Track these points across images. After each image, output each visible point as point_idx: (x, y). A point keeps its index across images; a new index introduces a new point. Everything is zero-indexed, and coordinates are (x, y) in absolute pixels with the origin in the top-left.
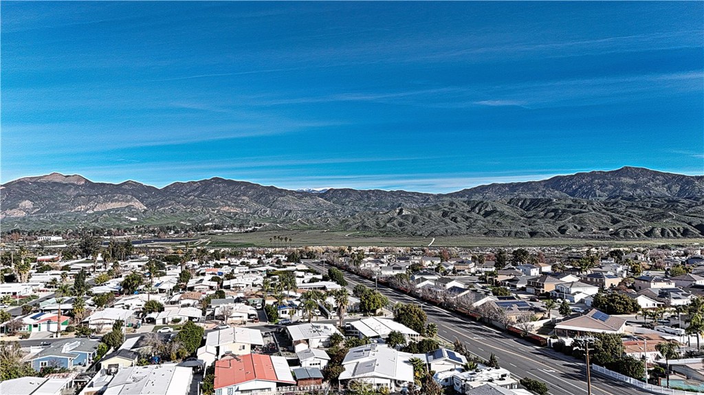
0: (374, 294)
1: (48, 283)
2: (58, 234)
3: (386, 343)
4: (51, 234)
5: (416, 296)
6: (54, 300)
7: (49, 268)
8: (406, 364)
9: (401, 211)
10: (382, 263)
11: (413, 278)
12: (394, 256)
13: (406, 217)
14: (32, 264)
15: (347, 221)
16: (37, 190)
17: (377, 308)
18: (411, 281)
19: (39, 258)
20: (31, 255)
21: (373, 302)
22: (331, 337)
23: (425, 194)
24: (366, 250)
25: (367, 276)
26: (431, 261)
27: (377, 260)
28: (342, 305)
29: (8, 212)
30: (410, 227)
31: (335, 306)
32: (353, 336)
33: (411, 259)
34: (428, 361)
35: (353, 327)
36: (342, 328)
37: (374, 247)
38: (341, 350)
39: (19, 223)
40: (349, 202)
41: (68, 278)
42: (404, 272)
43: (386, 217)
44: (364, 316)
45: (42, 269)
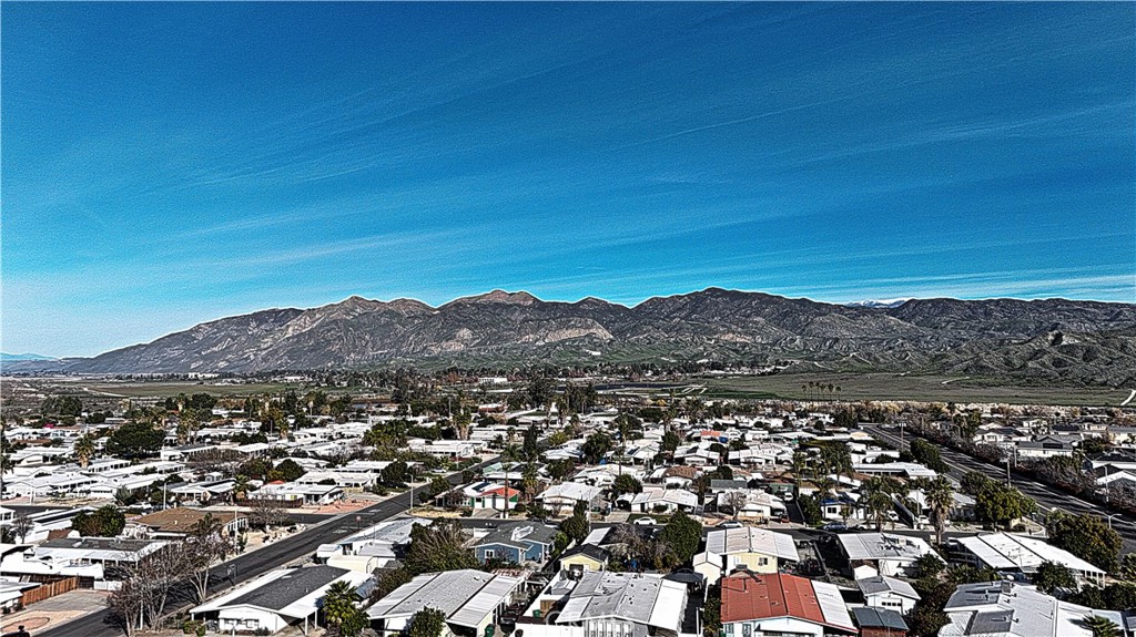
0: (1005, 491)
1: (491, 441)
2: (502, 374)
3: (1033, 583)
4: (494, 374)
5: (1098, 500)
6: (499, 465)
7: (493, 421)
8: (1077, 627)
9: (1058, 338)
10: (1020, 434)
11: (1088, 466)
12: (1045, 422)
13: (1071, 349)
14: (473, 415)
15: (943, 356)
16: (477, 313)
17: (1012, 517)
18: (1084, 471)
19: (481, 407)
20: (471, 403)
21: (1004, 506)
22: (920, 561)
23: (1111, 304)
24: (986, 410)
25: (991, 455)
26: (1129, 435)
27: (1010, 426)
28: (939, 506)
29: (444, 344)
30: (1078, 368)
31: (925, 507)
32: (964, 563)
33: (1083, 430)
34: (1127, 627)
35: (963, 547)
36: (941, 546)
37: (1001, 405)
38: (940, 586)
39: (457, 359)
40: (949, 322)
41: (516, 435)
42: (1069, 454)
43: (1025, 350)
44: (984, 529)
45: (485, 422)
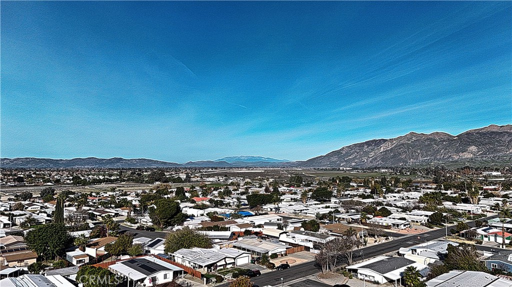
1: (492, 206)
2: (497, 170)
4: (492, 170)
6: (498, 219)
7: (493, 196)
14: (480, 192)
16: (480, 138)
19: (484, 187)
20: (478, 185)
29: (461, 154)
39: (469, 162)
41: (508, 204)
45: (488, 196)
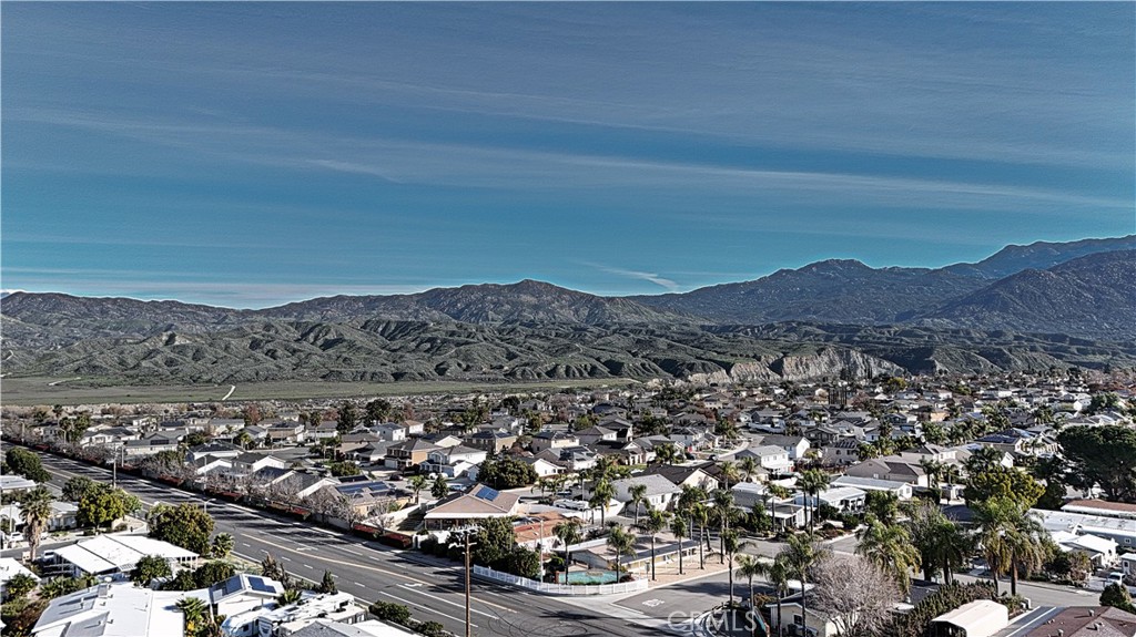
0: (110, 492)
3: (131, 579)
5: (196, 490)
8: (170, 612)
9: (172, 338)
10: (129, 434)
11: (190, 458)
12: (154, 420)
13: (182, 349)
15: (52, 356)
17: (115, 517)
18: (186, 463)
21: (106, 508)
22: (9, 584)
23: (219, 309)
24: (96, 411)
25: (97, 460)
26: (227, 426)
27: (119, 429)
28: (36, 518)
30: (188, 366)
31: (19, 522)
32: (60, 575)
33: (188, 425)
34: (212, 600)
35: (60, 559)
36: (35, 563)
37: (113, 405)
38: (30, 606)
40: (60, 320)
42: (174, 448)
43: (140, 350)
44: (85, 535)
